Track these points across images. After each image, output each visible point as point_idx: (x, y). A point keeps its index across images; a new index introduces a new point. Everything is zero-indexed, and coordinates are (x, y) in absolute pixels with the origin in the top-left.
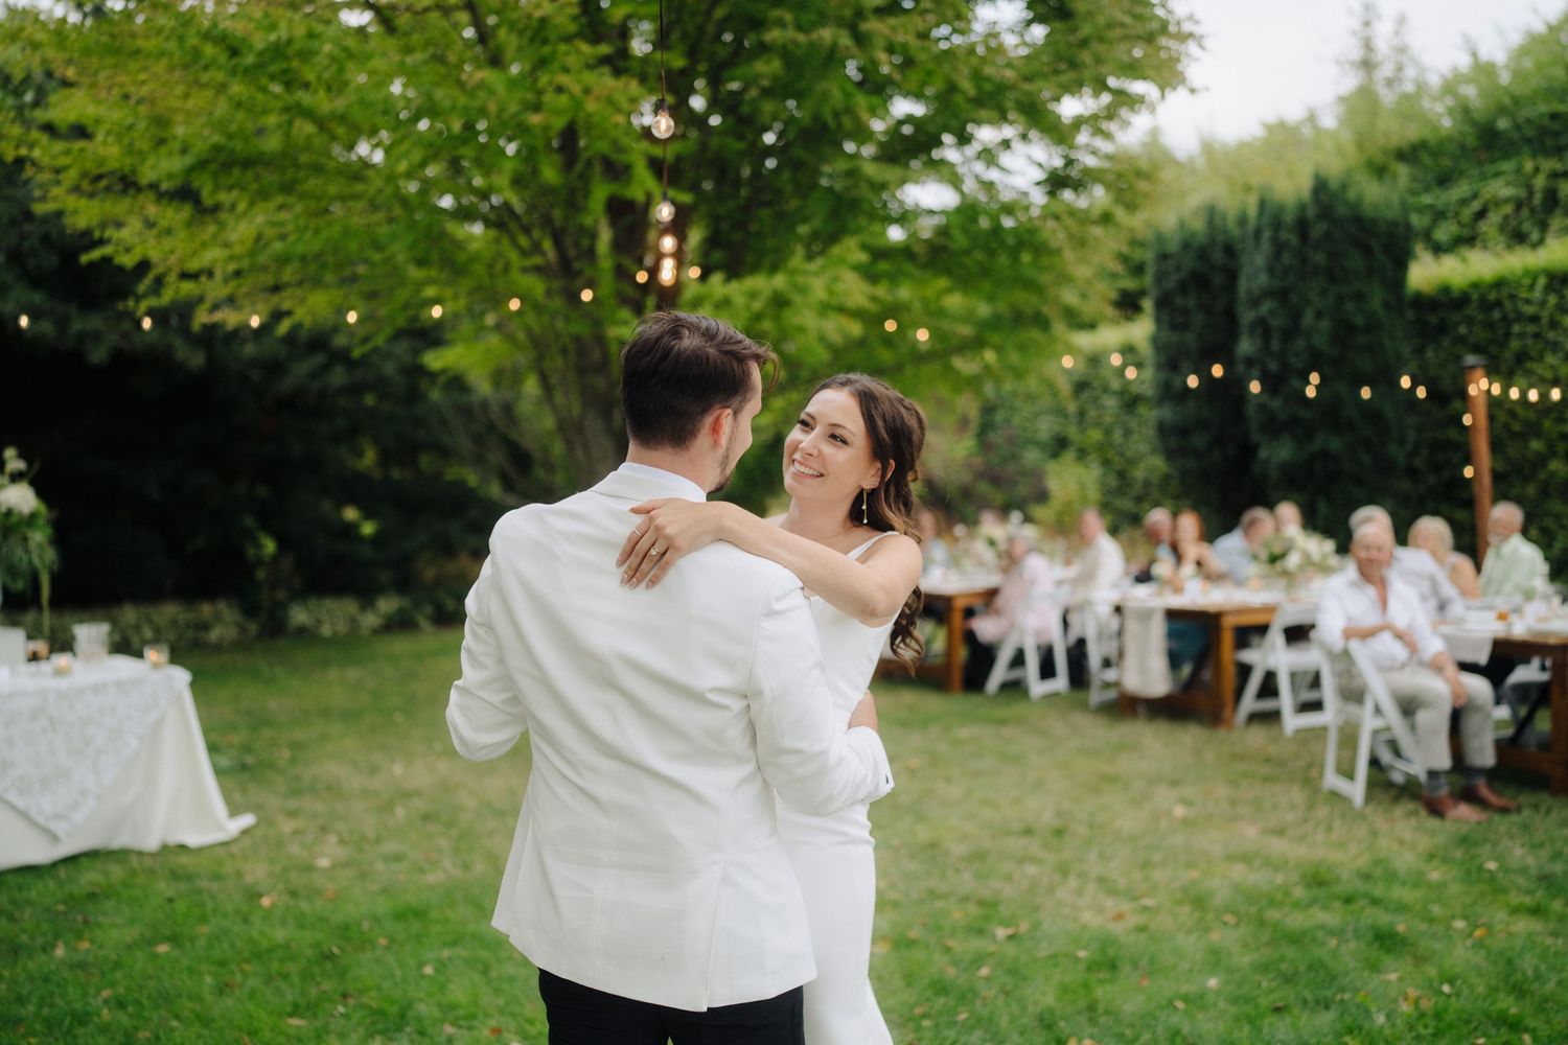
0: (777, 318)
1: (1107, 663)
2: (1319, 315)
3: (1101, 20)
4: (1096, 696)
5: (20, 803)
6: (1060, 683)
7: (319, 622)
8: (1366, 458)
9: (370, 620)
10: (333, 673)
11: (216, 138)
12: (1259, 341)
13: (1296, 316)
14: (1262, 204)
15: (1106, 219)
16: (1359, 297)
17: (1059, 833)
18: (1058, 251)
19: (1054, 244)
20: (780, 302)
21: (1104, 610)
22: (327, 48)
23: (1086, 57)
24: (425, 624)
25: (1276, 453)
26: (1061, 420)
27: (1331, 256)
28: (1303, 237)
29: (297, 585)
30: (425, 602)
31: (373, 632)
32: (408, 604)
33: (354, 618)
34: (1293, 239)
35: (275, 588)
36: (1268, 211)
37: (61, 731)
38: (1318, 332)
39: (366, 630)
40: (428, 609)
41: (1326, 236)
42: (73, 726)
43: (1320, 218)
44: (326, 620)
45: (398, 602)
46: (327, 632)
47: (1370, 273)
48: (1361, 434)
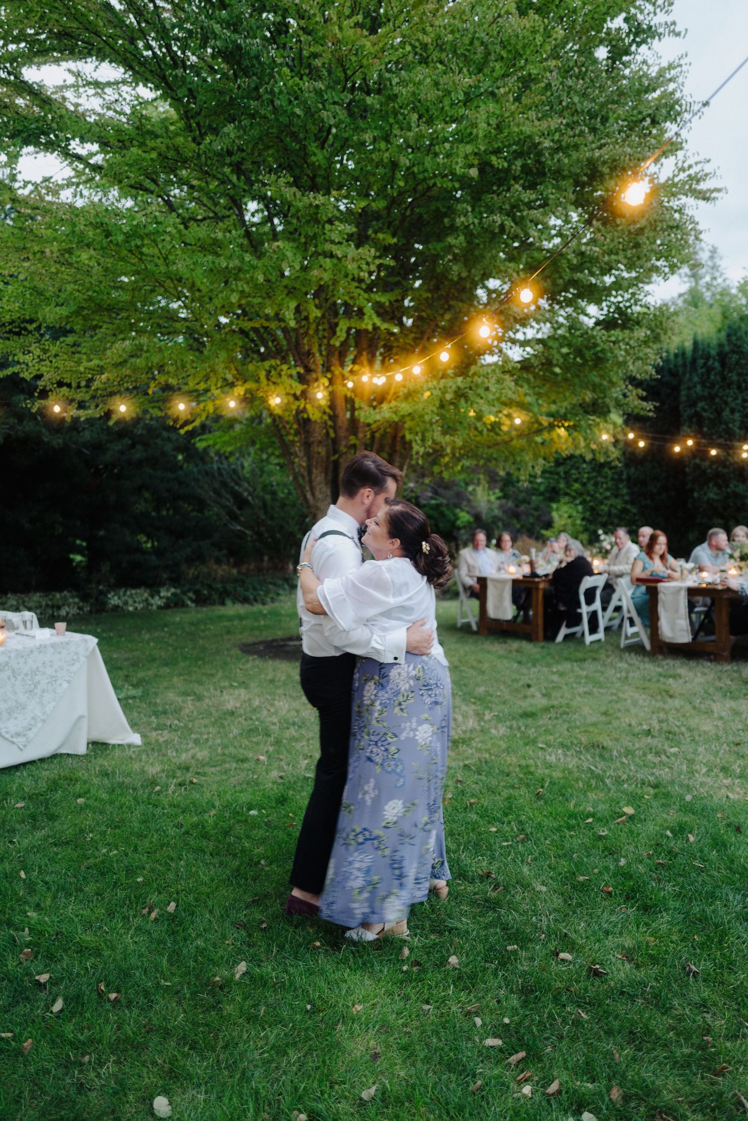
2: (733, 411)
7: (126, 603)
9: (157, 602)
13: (719, 412)
14: (696, 343)
24: (189, 603)
25: (705, 494)
26: (556, 477)
27: (739, 375)
28: (723, 364)
29: (112, 581)
30: (189, 590)
31: (159, 607)
32: (178, 591)
33: (147, 600)
34: (717, 364)
35: (99, 583)
36: (701, 347)
37: (19, 678)
38: (734, 421)
39: (154, 607)
40: (191, 594)
41: (737, 363)
42: (26, 675)
43: (733, 352)
44: (130, 601)
45: (173, 590)
46: (131, 609)
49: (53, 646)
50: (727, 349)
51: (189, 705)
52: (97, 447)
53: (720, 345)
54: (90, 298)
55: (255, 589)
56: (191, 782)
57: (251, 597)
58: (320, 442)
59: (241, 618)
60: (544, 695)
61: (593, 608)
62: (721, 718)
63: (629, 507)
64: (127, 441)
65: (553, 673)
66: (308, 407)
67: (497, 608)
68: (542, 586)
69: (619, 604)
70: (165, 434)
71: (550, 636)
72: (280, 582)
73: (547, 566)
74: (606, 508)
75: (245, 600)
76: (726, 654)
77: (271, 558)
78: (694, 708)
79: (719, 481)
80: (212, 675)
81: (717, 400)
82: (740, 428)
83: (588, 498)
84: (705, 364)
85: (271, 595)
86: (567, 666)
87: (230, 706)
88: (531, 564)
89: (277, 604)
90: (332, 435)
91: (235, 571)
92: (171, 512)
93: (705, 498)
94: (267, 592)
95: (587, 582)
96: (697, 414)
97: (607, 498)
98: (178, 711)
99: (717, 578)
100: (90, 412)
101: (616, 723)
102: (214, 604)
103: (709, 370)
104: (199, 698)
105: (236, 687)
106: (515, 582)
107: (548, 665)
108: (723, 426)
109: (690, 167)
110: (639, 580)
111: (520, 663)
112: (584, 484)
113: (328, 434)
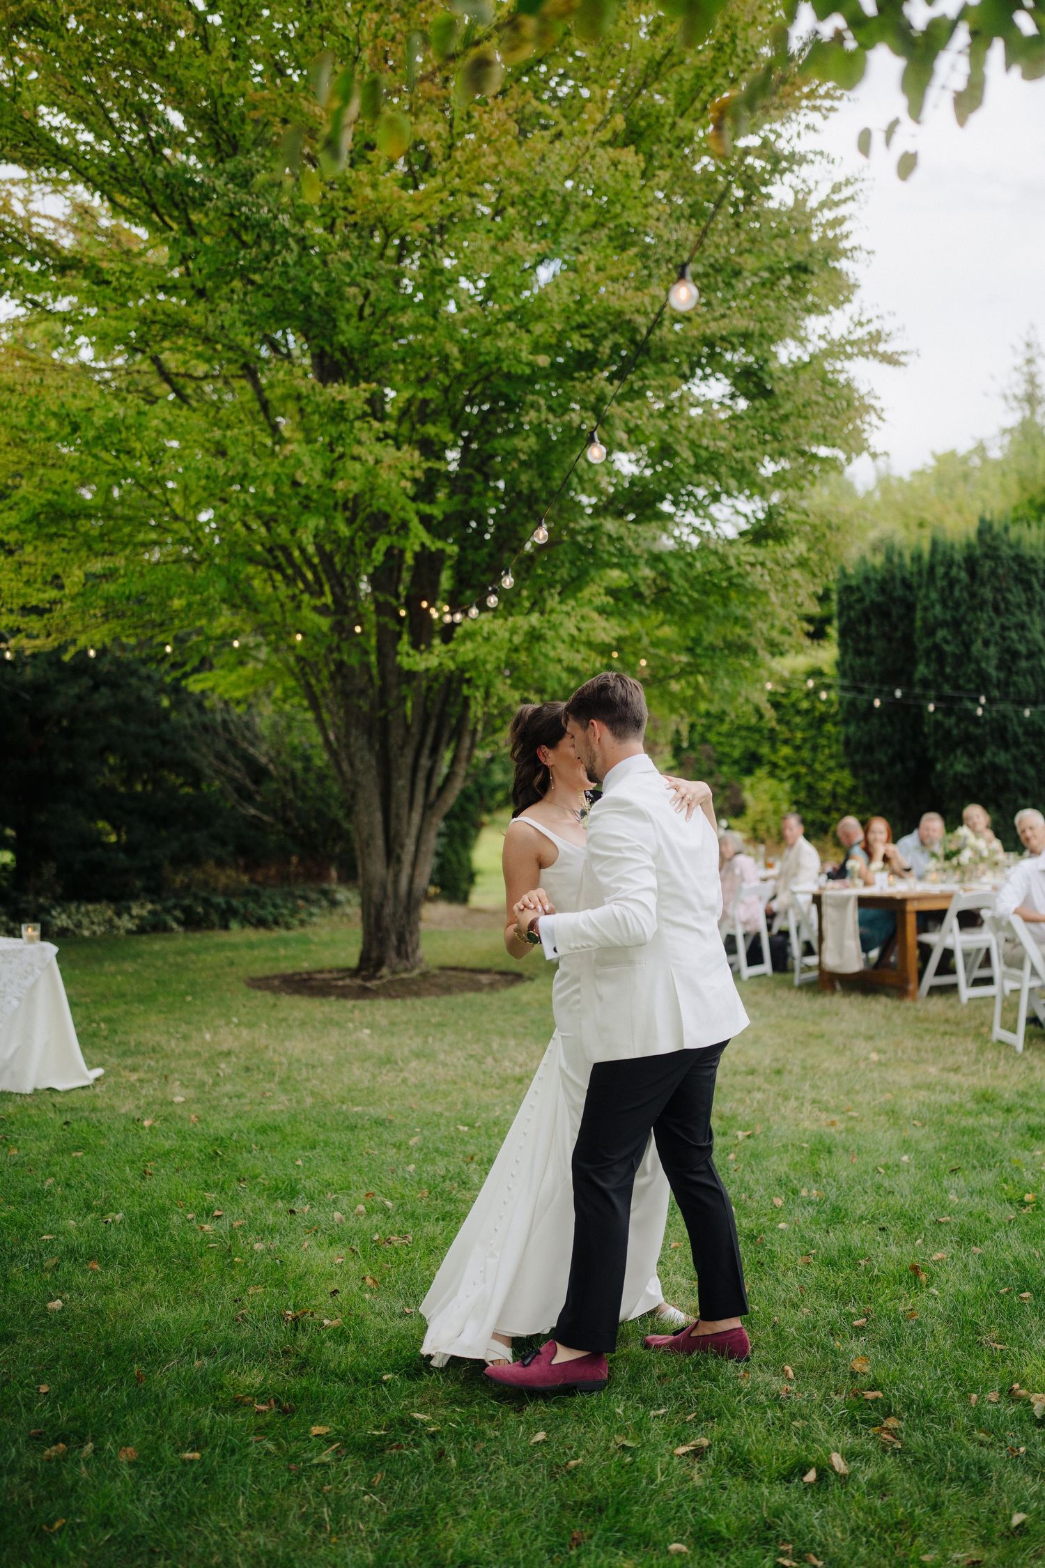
0: (528, 650)
1: (808, 950)
2: (986, 643)
3: (800, 401)
4: (798, 978)
6: (766, 967)
7: (79, 925)
8: (1031, 771)
9: (126, 923)
10: (109, 967)
11: (50, 496)
12: (934, 666)
13: (967, 645)
14: (934, 543)
15: (802, 563)
16: (1022, 627)
17: (778, 1072)
18: (765, 593)
19: (761, 587)
20: (535, 636)
21: (804, 900)
22: (155, 422)
23: (787, 430)
24: (175, 925)
25: (951, 765)
26: (757, 736)
27: (997, 590)
28: (972, 573)
29: (59, 890)
30: (175, 907)
31: (129, 932)
32: (158, 907)
33: (110, 921)
34: (963, 575)
35: (38, 893)
36: (941, 549)
38: (988, 658)
39: (122, 932)
40: (178, 913)
41: (993, 572)
43: (986, 556)
44: (85, 922)
45: (150, 907)
46: (86, 933)
47: (1030, 605)
48: (1026, 749)
50: (978, 552)
52: (41, 689)
53: (969, 546)
55: (275, 906)
57: (270, 918)
58: (362, 692)
59: (251, 946)
64: (86, 682)
72: (313, 896)
74: (829, 786)
75: (261, 923)
76: (911, 987)
77: (301, 860)
80: (204, 1013)
81: (964, 627)
84: (946, 574)
85: (303, 915)
89: (308, 930)
91: (245, 879)
92: (149, 787)
93: (951, 772)
94: (294, 912)
96: (936, 647)
97: (831, 770)
100: (38, 642)
102: (211, 927)
103: (952, 583)
108: (973, 666)
113: (371, 680)
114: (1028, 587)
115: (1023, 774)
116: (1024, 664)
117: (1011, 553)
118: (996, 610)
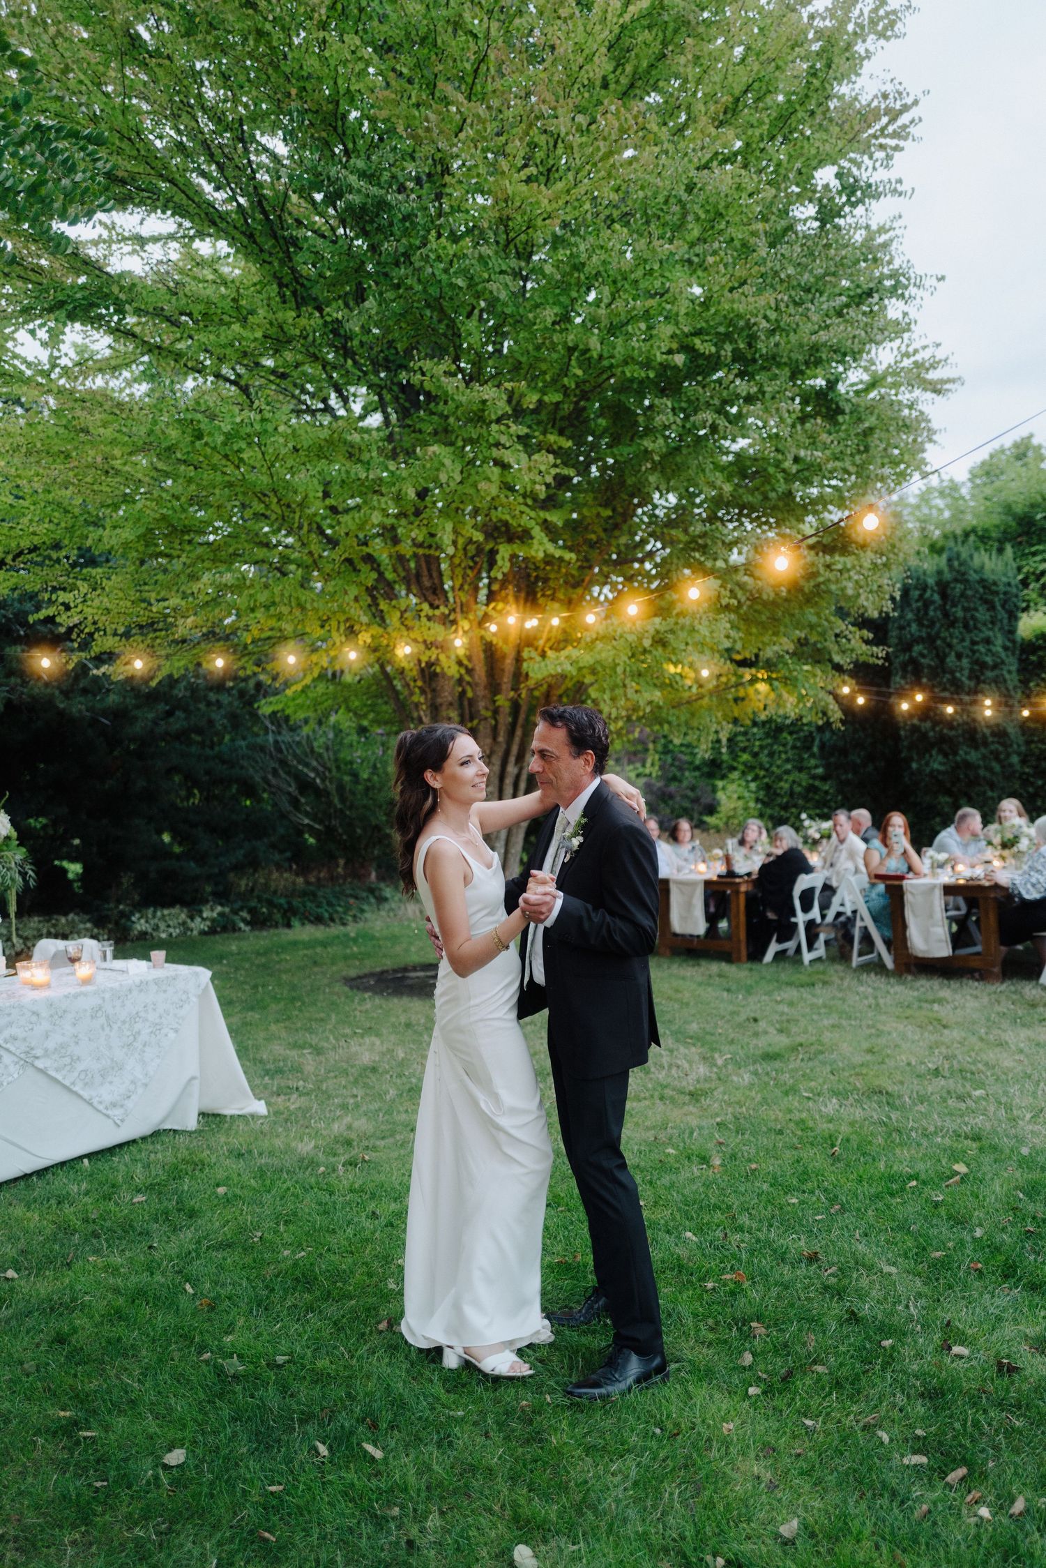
2: (959, 656)
5: (85, 1094)
7: (157, 928)
8: (997, 767)
9: (198, 925)
13: (942, 658)
16: (988, 641)
24: (242, 925)
25: (927, 764)
27: (965, 609)
28: (944, 595)
29: (136, 897)
30: (242, 909)
31: (202, 933)
32: (227, 910)
33: (184, 923)
34: (936, 597)
35: (117, 901)
37: (115, 1027)
38: (962, 669)
39: (195, 933)
40: (244, 914)
41: (963, 595)
42: (124, 1022)
43: (956, 580)
44: (162, 925)
45: (218, 909)
46: (163, 936)
47: (993, 623)
48: (993, 747)
49: (157, 982)
50: (948, 576)
51: (310, 1063)
52: (121, 715)
53: (940, 572)
54: (164, 518)
55: (330, 904)
56: (364, 1161)
57: (326, 915)
58: (451, 704)
59: (321, 943)
60: (781, 1031)
61: (810, 916)
62: (1021, 1051)
63: (817, 783)
65: (778, 1002)
66: (442, 657)
67: (683, 919)
68: (743, 888)
69: (841, 909)
70: (212, 696)
71: (756, 954)
72: (361, 894)
73: (749, 863)
74: (786, 786)
75: (318, 920)
76: (996, 970)
77: (348, 862)
78: (981, 1039)
79: (945, 747)
80: (322, 1020)
81: (939, 642)
82: (970, 678)
83: (762, 773)
84: (921, 596)
85: (353, 912)
86: (792, 993)
87: (366, 1058)
88: (728, 860)
89: (361, 925)
90: (470, 694)
91: (301, 881)
93: (927, 770)
94: (347, 908)
95: (803, 882)
96: (913, 661)
97: (787, 772)
98: (297, 1069)
99: (979, 872)
101: (891, 1063)
102: (275, 925)
103: (927, 604)
104: (318, 1051)
105: (362, 1036)
106: (708, 883)
107: (768, 993)
108: (948, 676)
109: (916, 351)
110: (878, 877)
111: (728, 990)
112: (755, 755)
113: (463, 693)
114: (992, 607)
115: (991, 770)
116: (989, 674)
117: (976, 577)
118: (966, 626)
